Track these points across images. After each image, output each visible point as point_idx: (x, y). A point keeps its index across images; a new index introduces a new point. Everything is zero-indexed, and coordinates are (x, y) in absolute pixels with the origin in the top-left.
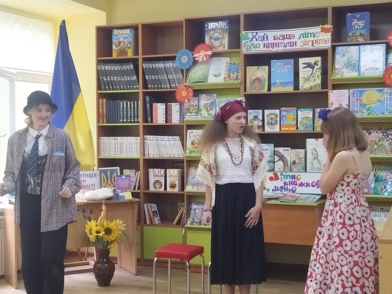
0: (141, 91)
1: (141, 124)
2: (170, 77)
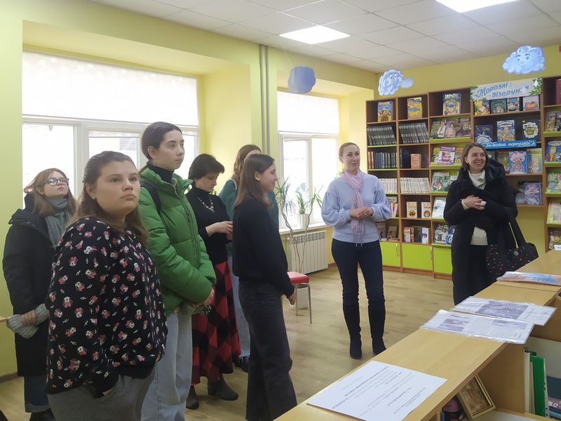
0: (397, 145)
1: (398, 170)
2: (419, 135)
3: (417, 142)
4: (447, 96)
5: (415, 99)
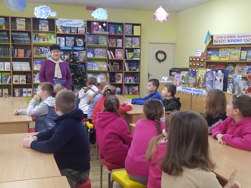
0: (11, 44)
1: (11, 57)
4: (41, 21)
5: (21, 19)
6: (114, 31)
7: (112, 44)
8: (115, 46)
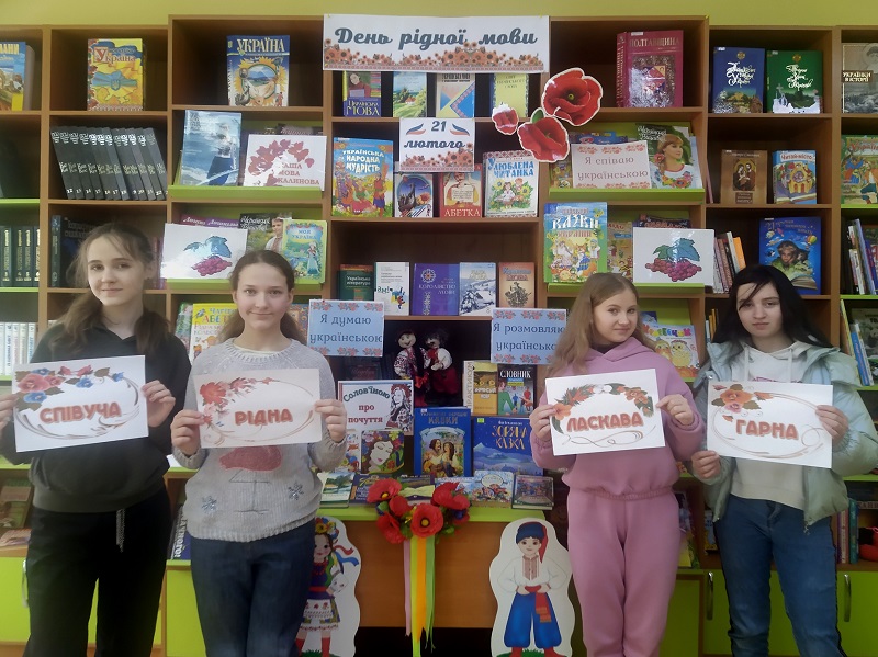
3: (118, 197)
4: (244, 45)
5: (119, 43)
6: (751, 93)
7: (738, 185)
8: (758, 199)
